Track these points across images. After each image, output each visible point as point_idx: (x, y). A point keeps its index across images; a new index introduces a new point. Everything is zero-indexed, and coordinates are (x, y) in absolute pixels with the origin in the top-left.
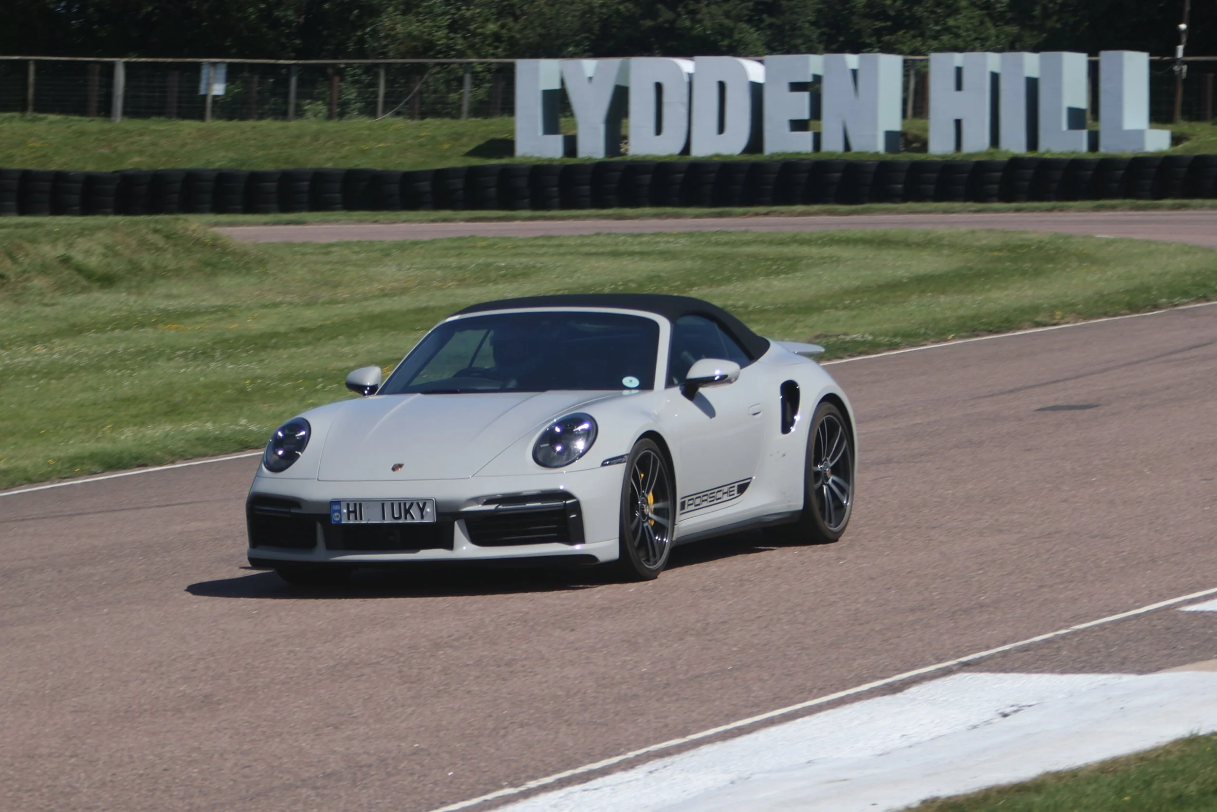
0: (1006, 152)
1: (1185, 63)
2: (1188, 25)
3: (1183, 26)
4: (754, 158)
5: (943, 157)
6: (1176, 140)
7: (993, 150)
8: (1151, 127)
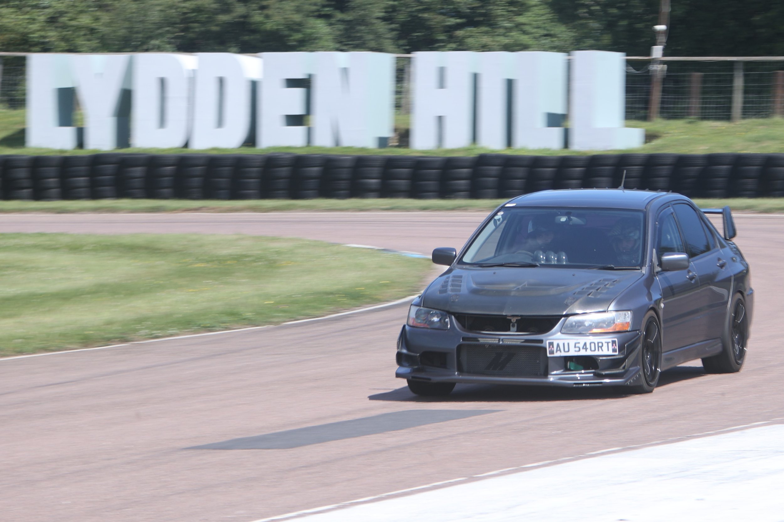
0: (482, 148)
1: (664, 63)
2: (667, 25)
3: (661, 28)
4: (248, 151)
5: (423, 152)
6: (649, 137)
7: (473, 146)
8: (627, 126)
